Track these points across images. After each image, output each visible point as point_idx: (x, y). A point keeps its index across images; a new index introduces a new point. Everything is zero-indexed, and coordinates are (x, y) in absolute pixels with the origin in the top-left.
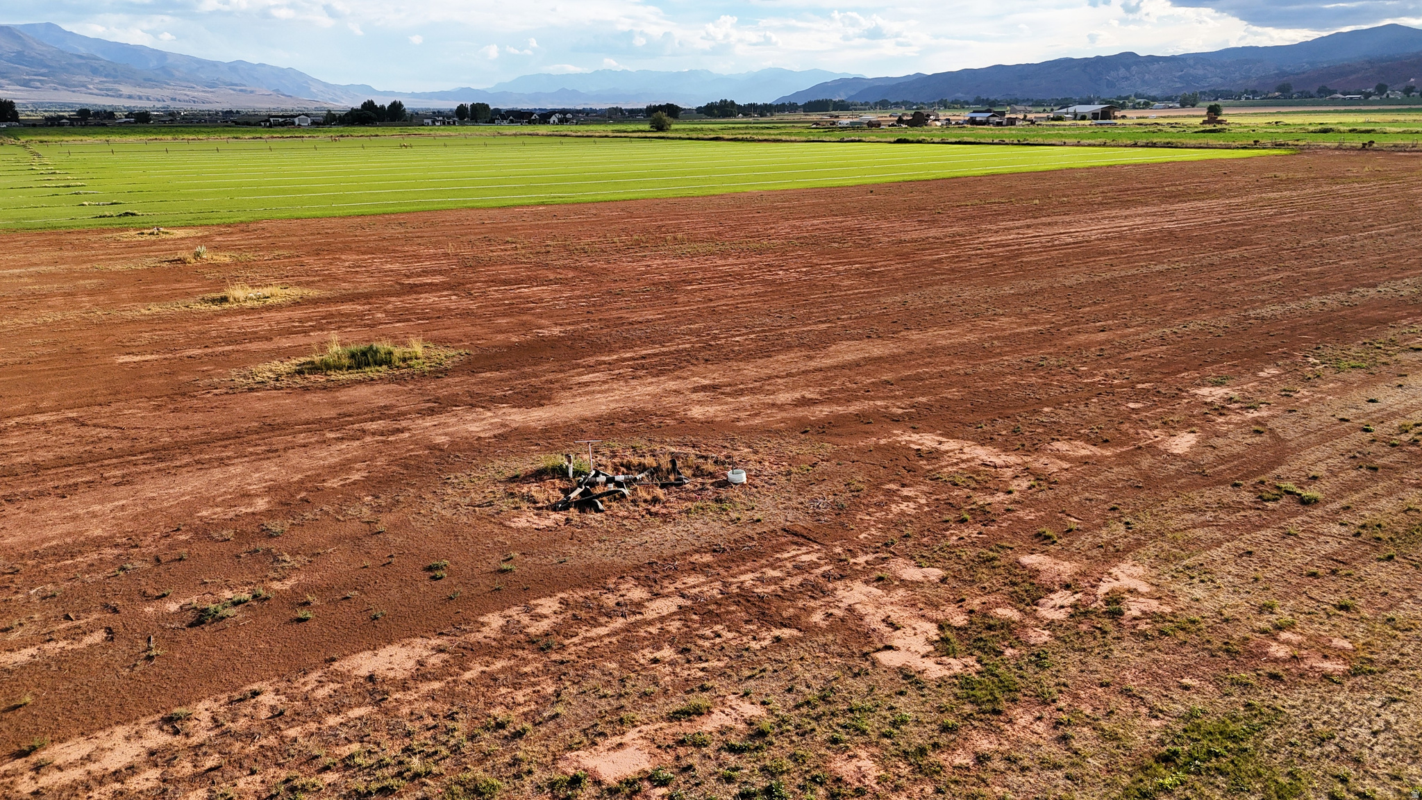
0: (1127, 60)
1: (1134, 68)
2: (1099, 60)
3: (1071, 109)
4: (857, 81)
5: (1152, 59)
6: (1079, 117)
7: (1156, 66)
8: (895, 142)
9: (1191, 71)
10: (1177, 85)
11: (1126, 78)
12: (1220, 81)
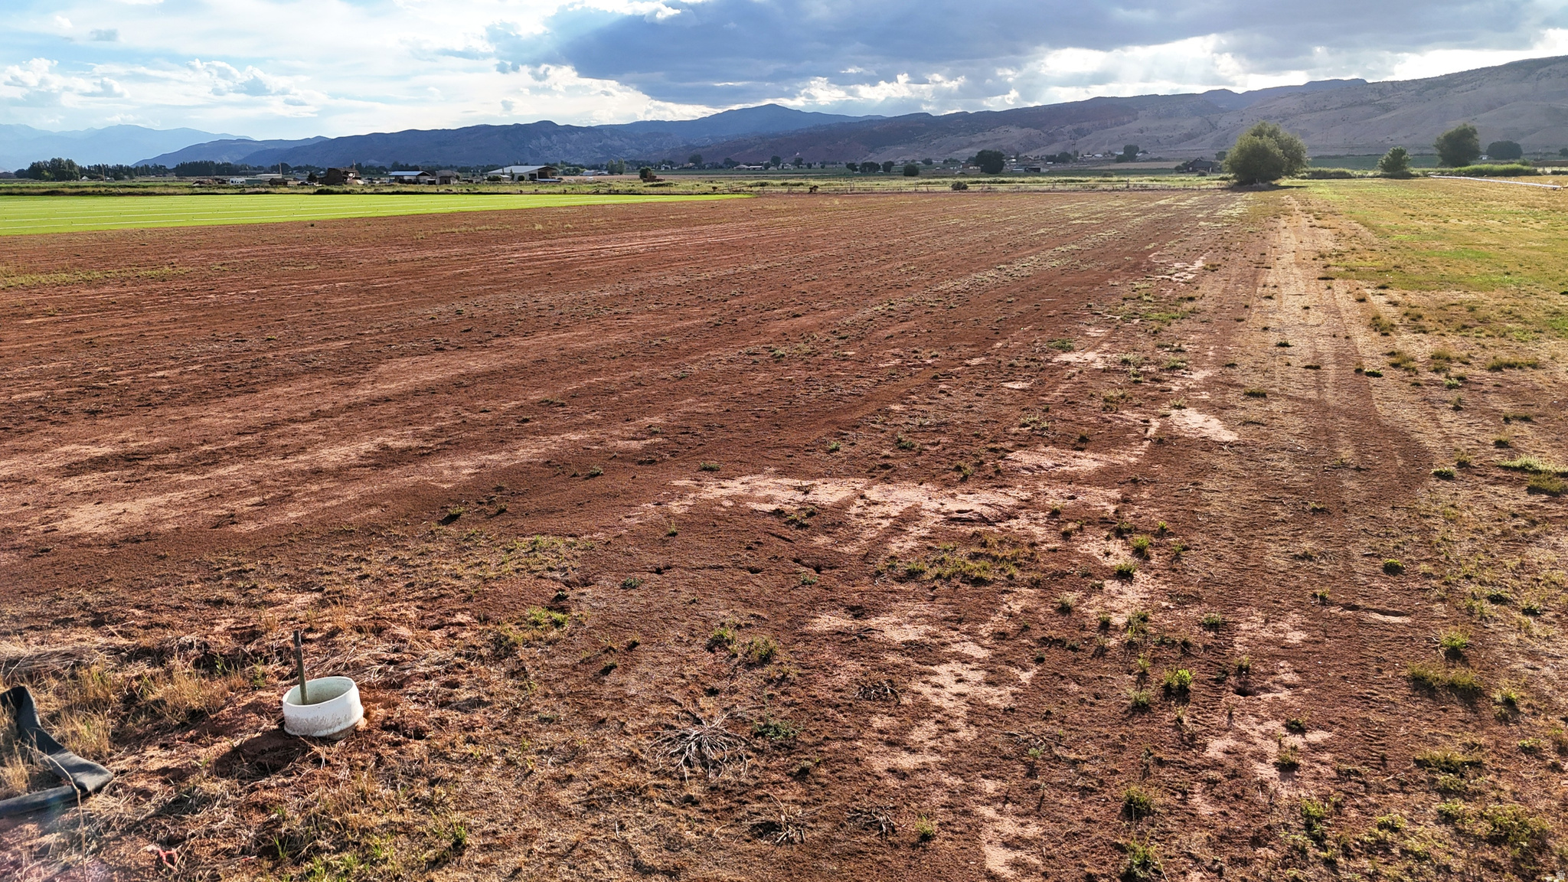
0: (545, 129)
1: (554, 137)
2: (518, 128)
3: (507, 170)
4: (244, 143)
5: (570, 129)
6: (516, 177)
7: (575, 137)
8: (315, 194)
9: (609, 142)
10: (599, 155)
11: (549, 148)
12: (637, 153)
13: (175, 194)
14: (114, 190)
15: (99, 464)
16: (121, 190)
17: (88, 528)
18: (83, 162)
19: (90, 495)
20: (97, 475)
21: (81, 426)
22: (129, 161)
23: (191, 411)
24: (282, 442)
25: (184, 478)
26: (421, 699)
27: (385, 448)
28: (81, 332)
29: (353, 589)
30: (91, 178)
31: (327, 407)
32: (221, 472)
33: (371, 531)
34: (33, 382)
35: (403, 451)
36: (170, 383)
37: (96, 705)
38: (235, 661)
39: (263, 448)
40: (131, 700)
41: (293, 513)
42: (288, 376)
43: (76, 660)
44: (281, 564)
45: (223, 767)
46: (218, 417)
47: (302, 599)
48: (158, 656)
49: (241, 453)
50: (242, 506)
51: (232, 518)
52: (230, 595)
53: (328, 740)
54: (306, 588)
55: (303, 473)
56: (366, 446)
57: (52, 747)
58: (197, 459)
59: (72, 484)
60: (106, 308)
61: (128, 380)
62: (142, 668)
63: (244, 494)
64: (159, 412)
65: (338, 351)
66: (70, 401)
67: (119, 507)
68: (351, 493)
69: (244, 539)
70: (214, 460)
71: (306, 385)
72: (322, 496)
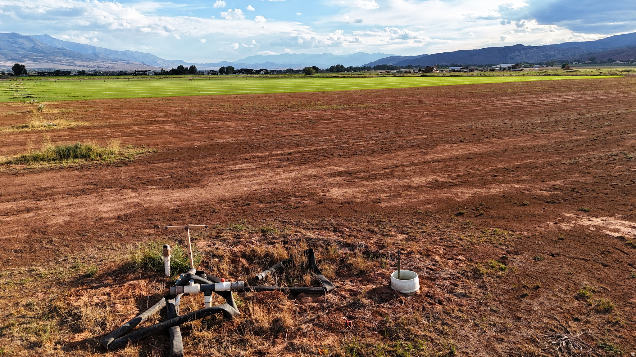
0: (519, 48)
1: (522, 52)
2: (506, 48)
3: (499, 66)
4: (398, 57)
5: (530, 47)
6: (502, 69)
7: (532, 50)
8: (420, 76)
9: (548, 52)
10: (543, 58)
11: (519, 56)
12: (561, 57)
13: (373, 77)
14: (354, 76)
15: (340, 174)
16: (356, 76)
17: (335, 197)
18: (346, 66)
19: (337, 185)
20: (339, 178)
21: (336, 160)
22: (359, 65)
23: (370, 158)
24: (399, 173)
25: (365, 183)
26: (442, 287)
27: (436, 181)
28: (339, 126)
29: (419, 236)
30: (348, 71)
31: (416, 162)
32: (377, 182)
33: (428, 214)
34: (324, 143)
35: (444, 183)
36: (364, 147)
37: (332, 260)
38: (376, 255)
39: (391, 175)
40: (342, 261)
41: (400, 202)
42: (403, 148)
43: (328, 243)
44: (395, 221)
45: (370, 294)
46: (378, 161)
47: (400, 236)
48: (352, 247)
49: (384, 176)
50: (383, 196)
51: (379, 200)
52: (376, 229)
53: (406, 295)
54: (402, 232)
55: (405, 186)
56: (429, 179)
57: (318, 272)
58: (370, 176)
59: (332, 180)
60: (347, 118)
61: (351, 145)
62: (346, 250)
63: (384, 192)
64: (359, 157)
65: (422, 139)
66: (334, 150)
67: (345, 190)
68: (422, 197)
69: (383, 209)
70: (375, 177)
71: (409, 152)
72: (411, 197)
